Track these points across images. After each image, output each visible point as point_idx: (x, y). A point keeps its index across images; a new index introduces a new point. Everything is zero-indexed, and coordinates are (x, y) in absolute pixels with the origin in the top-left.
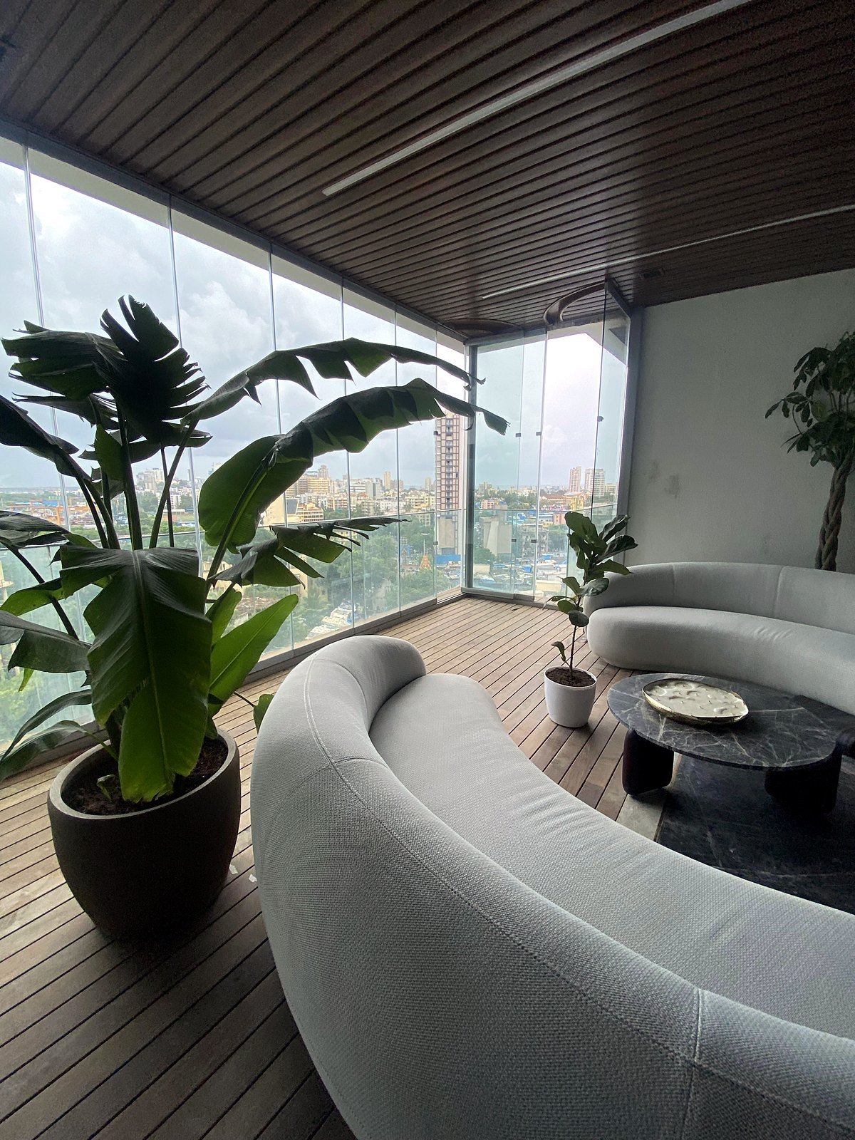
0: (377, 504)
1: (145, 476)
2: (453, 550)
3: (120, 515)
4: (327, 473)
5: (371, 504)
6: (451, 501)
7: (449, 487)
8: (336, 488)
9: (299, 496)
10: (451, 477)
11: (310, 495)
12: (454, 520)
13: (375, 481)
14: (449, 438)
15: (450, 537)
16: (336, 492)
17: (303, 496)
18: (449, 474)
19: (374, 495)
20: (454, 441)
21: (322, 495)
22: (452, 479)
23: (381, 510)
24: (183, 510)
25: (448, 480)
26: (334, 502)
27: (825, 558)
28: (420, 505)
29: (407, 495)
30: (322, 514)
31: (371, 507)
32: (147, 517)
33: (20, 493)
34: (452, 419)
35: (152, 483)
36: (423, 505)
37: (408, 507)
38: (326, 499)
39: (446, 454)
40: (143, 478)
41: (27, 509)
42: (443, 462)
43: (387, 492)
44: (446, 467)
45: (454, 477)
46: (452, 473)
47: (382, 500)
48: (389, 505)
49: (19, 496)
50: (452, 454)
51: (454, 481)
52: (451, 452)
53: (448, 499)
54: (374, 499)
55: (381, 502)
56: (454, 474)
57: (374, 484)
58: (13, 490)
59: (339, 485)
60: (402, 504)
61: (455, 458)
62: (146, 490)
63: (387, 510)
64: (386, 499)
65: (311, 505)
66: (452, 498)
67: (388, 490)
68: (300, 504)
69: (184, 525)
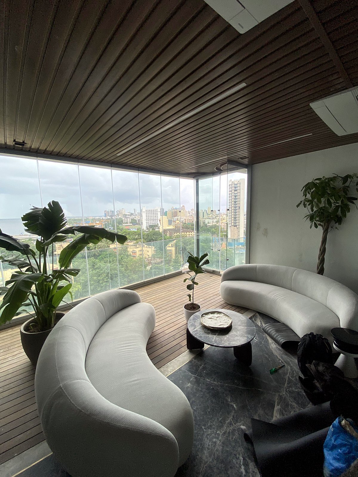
0: (204, 220)
1: (119, 212)
2: (237, 240)
3: (110, 226)
4: (184, 208)
5: (202, 221)
6: (236, 219)
7: (235, 213)
8: (188, 214)
9: (173, 218)
10: (236, 209)
11: (178, 217)
12: (238, 227)
13: (204, 211)
14: (236, 192)
15: (236, 235)
16: (188, 216)
17: (175, 218)
18: (235, 207)
19: (203, 217)
20: (238, 193)
21: (182, 217)
22: (237, 210)
23: (206, 223)
24: (132, 224)
25: (235, 210)
26: (187, 220)
27: (320, 266)
28: (223, 221)
29: (218, 217)
30: (182, 225)
31: (202, 222)
32: (119, 227)
33: (78, 218)
34: (237, 184)
35: (121, 214)
36: (224, 221)
37: (218, 222)
38: (184, 219)
39: (234, 199)
40: (118, 212)
41: (80, 224)
42: (233, 203)
43: (209, 216)
44: (234, 204)
45: (238, 208)
46: (237, 207)
47: (206, 219)
48: (209, 221)
49: (78, 219)
50: (237, 199)
51: (238, 210)
52: (236, 198)
53: (235, 218)
54: (203, 219)
55: (206, 220)
56: (238, 207)
57: (203, 212)
58: (76, 217)
59: (189, 213)
60: (215, 220)
61: (238, 200)
62: (119, 217)
63: (208, 223)
64: (208, 218)
65: (177, 222)
66: (237, 217)
67: (209, 215)
68: (174, 221)
69: (131, 230)
